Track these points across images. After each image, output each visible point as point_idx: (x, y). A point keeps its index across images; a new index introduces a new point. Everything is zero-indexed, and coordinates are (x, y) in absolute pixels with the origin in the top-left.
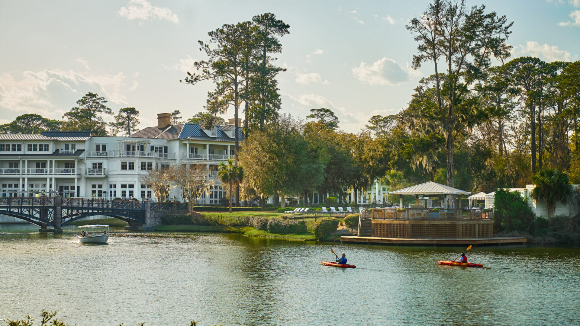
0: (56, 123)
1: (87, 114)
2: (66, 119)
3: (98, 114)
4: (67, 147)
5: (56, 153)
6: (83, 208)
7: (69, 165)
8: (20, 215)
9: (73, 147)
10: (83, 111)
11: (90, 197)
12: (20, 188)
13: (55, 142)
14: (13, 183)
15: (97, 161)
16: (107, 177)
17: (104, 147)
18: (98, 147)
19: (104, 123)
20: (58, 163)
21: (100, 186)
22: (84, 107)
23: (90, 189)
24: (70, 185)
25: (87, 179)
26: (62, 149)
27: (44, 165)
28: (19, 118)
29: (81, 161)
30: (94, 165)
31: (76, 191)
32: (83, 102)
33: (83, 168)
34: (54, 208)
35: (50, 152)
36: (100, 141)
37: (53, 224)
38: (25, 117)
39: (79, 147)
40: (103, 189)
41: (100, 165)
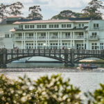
0: (79, 14)
1: (94, 9)
2: (83, 12)
3: (98, 9)
4: (80, 25)
5: (75, 28)
6: (84, 54)
7: (81, 34)
8: (55, 58)
9: (83, 25)
10: (91, 8)
11: (91, 49)
12: (58, 46)
13: (75, 23)
14: (55, 43)
15: (94, 32)
16: (99, 39)
17: (98, 25)
18: (94, 25)
19: (101, 14)
20: (76, 33)
21: (96, 44)
22: (92, 6)
23: (91, 46)
24: (81, 43)
25: (89, 41)
26: (77, 26)
27: (69, 34)
28: (61, 13)
29: (86, 32)
30: (93, 34)
31: (84, 46)
32: (91, 3)
33: (87, 35)
34: (71, 54)
35: (72, 27)
36: (96, 22)
37: (70, 62)
38: (64, 12)
39: (85, 25)
40: (98, 45)
41: (96, 34)
